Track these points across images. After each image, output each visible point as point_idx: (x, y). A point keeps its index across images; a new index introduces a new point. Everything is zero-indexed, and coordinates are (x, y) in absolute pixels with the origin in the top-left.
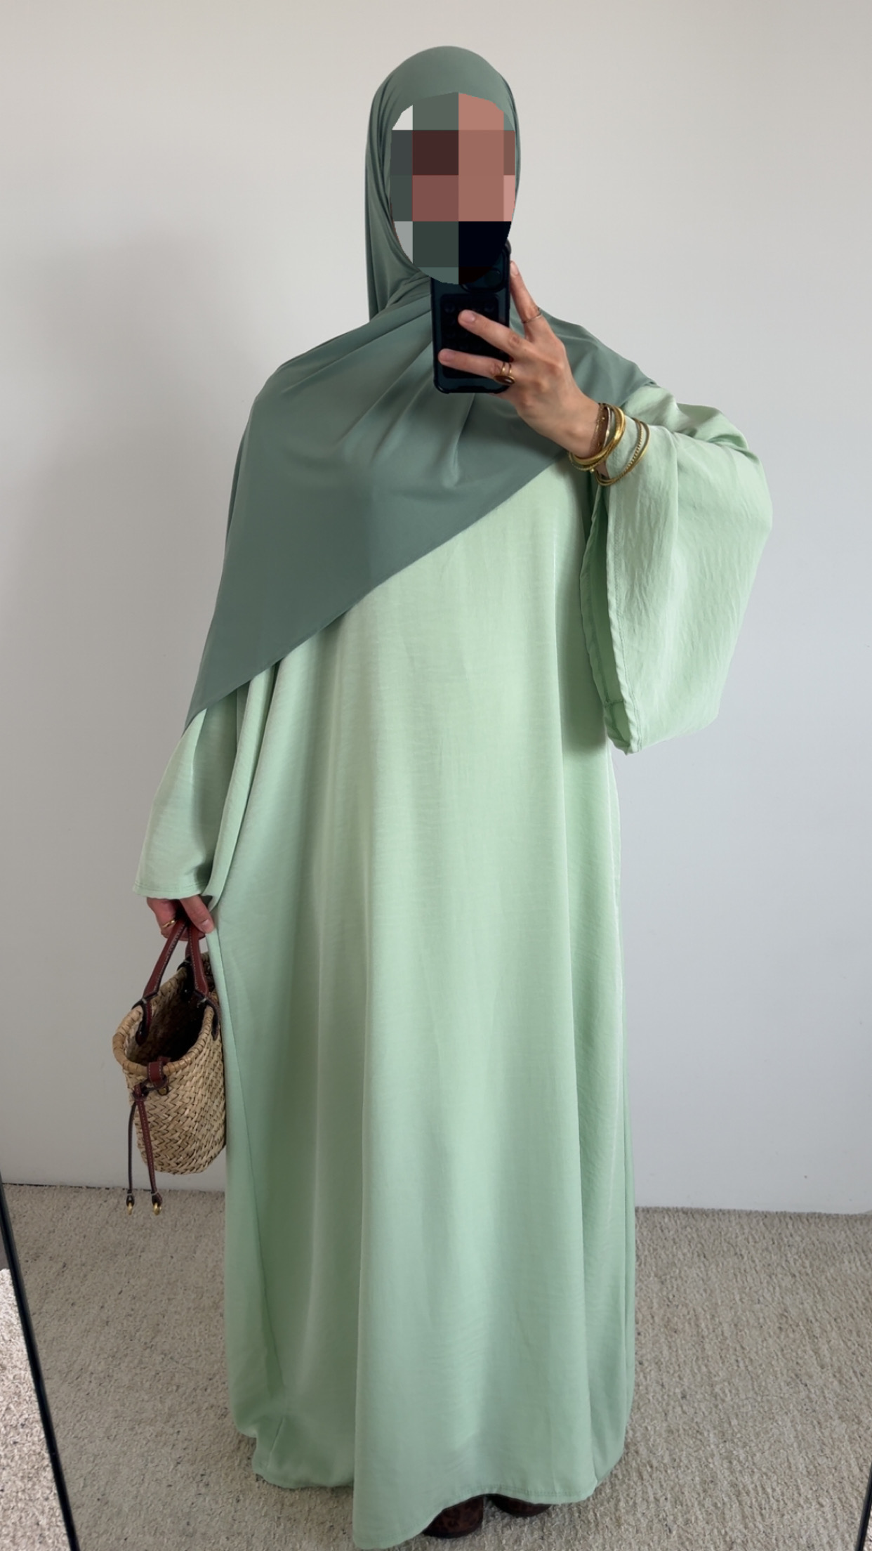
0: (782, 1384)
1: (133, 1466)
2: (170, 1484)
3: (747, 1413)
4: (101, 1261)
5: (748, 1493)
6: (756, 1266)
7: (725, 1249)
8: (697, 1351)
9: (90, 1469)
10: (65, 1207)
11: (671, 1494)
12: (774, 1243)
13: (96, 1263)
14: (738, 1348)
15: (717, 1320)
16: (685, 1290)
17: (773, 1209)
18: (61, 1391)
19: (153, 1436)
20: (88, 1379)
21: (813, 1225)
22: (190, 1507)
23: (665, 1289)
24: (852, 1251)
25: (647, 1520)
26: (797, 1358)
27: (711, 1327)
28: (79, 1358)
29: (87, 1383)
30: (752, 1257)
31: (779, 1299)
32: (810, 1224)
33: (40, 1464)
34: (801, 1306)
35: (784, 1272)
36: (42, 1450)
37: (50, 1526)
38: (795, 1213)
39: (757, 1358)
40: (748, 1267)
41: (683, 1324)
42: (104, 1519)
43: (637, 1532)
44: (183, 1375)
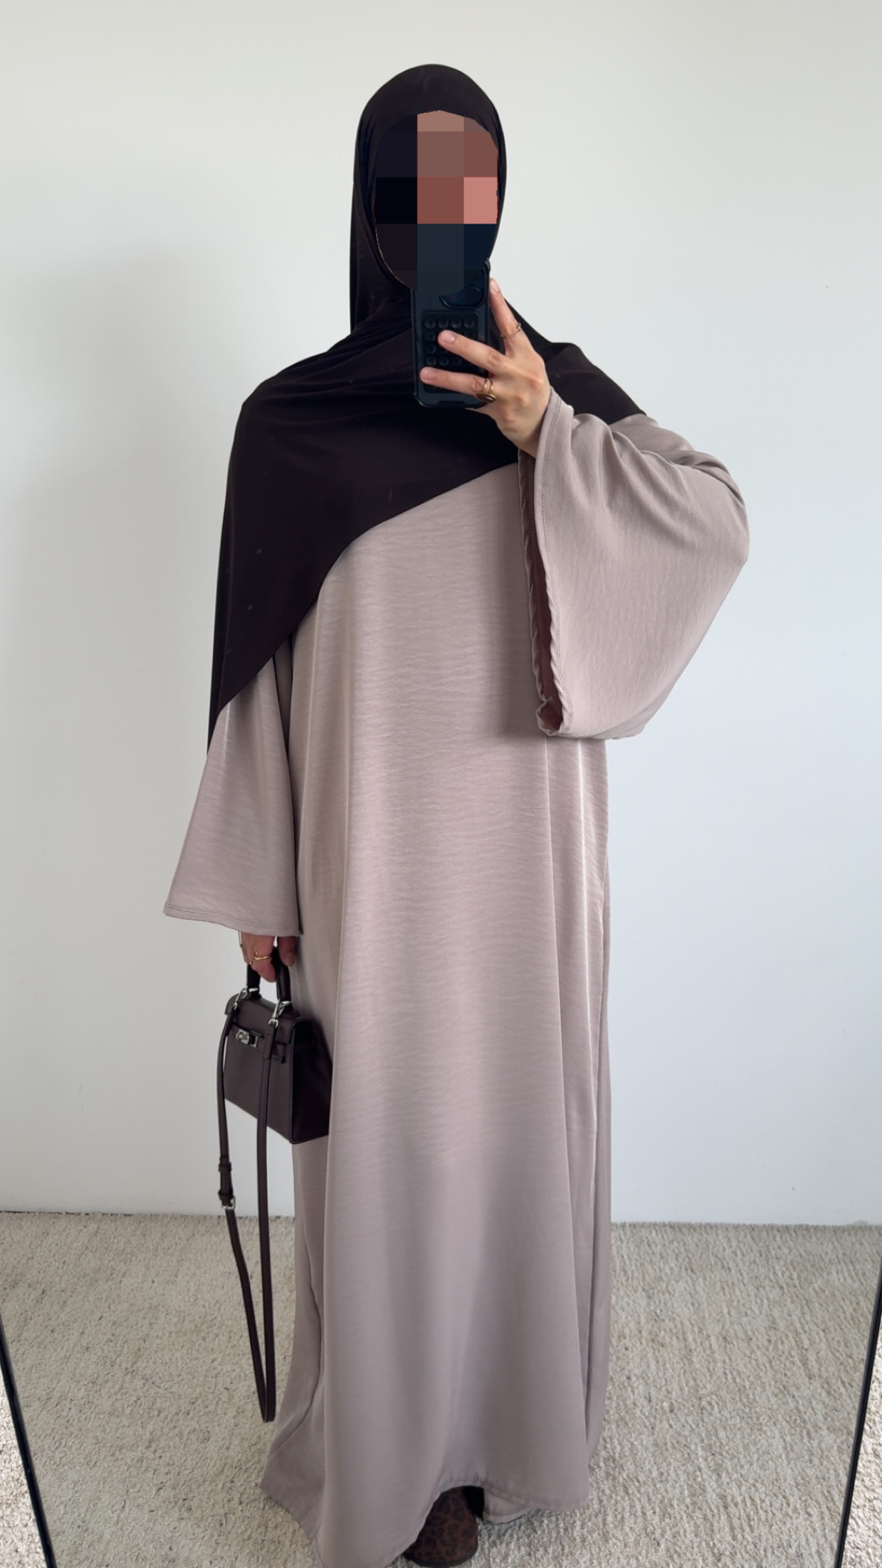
0: (770, 1395)
1: (114, 1492)
2: (152, 1509)
3: (735, 1425)
4: (82, 1287)
5: (736, 1505)
6: (744, 1278)
7: (713, 1263)
8: (685, 1364)
9: (70, 1496)
10: (43, 1233)
11: (660, 1507)
12: (761, 1256)
13: (76, 1289)
14: (727, 1361)
15: (704, 1332)
16: (672, 1304)
17: (760, 1221)
18: (40, 1418)
19: (135, 1461)
20: (68, 1406)
21: (800, 1237)
22: (173, 1532)
23: (652, 1303)
24: (839, 1262)
25: (634, 1534)
26: (785, 1370)
27: (699, 1341)
28: (58, 1385)
29: (67, 1410)
30: (740, 1270)
31: (767, 1312)
32: (797, 1236)
33: (19, 1491)
34: (788, 1318)
35: (772, 1284)
36: (20, 1475)
37: (29, 1553)
38: (783, 1226)
39: (744, 1370)
40: (736, 1280)
41: (671, 1338)
42: (85, 1545)
43: (626, 1546)
44: (164, 1399)
